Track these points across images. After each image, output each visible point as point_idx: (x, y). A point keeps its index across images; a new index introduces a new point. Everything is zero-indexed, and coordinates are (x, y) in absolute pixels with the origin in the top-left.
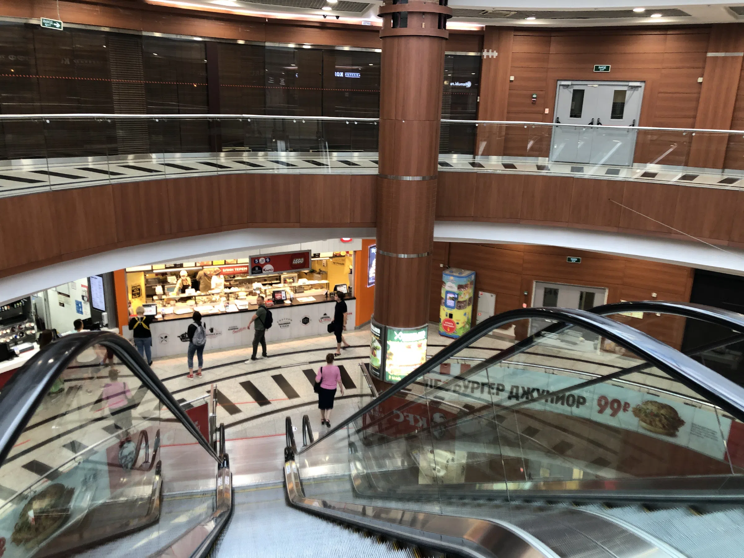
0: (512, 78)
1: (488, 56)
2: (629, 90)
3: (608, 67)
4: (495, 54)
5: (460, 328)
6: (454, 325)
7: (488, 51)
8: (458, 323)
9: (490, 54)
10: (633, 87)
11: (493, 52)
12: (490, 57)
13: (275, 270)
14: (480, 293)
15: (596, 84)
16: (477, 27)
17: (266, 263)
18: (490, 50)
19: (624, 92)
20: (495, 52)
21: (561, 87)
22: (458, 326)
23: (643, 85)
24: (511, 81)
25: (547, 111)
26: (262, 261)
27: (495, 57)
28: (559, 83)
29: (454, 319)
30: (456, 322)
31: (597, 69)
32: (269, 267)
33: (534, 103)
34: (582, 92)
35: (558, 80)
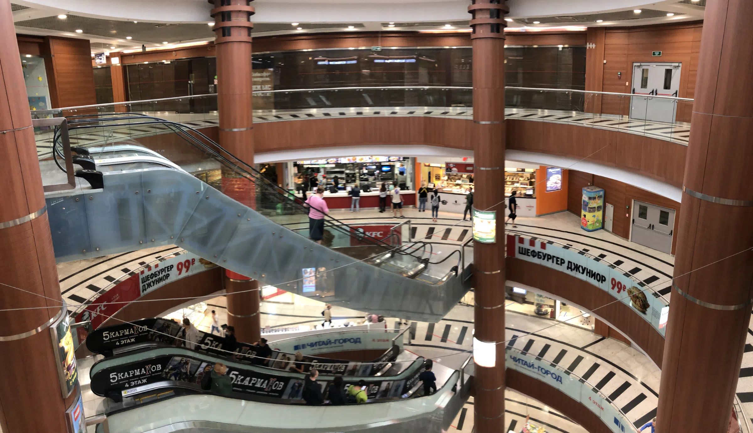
0: (605, 62)
1: (589, 47)
2: (674, 69)
3: (660, 53)
4: (594, 46)
5: (590, 225)
6: (586, 222)
7: (589, 44)
8: (588, 221)
9: (591, 46)
10: (675, 67)
11: (592, 44)
12: (591, 48)
13: (459, 172)
14: (607, 204)
15: (654, 65)
16: (584, 29)
17: (454, 167)
18: (591, 43)
19: (671, 70)
20: (594, 44)
21: (636, 67)
22: (589, 223)
23: (680, 65)
24: (604, 64)
25: (627, 84)
26: (451, 165)
27: (594, 48)
28: (635, 64)
29: (587, 218)
30: (587, 220)
31: (654, 54)
32: (455, 169)
33: (620, 78)
34: (647, 70)
35: (633, 63)
